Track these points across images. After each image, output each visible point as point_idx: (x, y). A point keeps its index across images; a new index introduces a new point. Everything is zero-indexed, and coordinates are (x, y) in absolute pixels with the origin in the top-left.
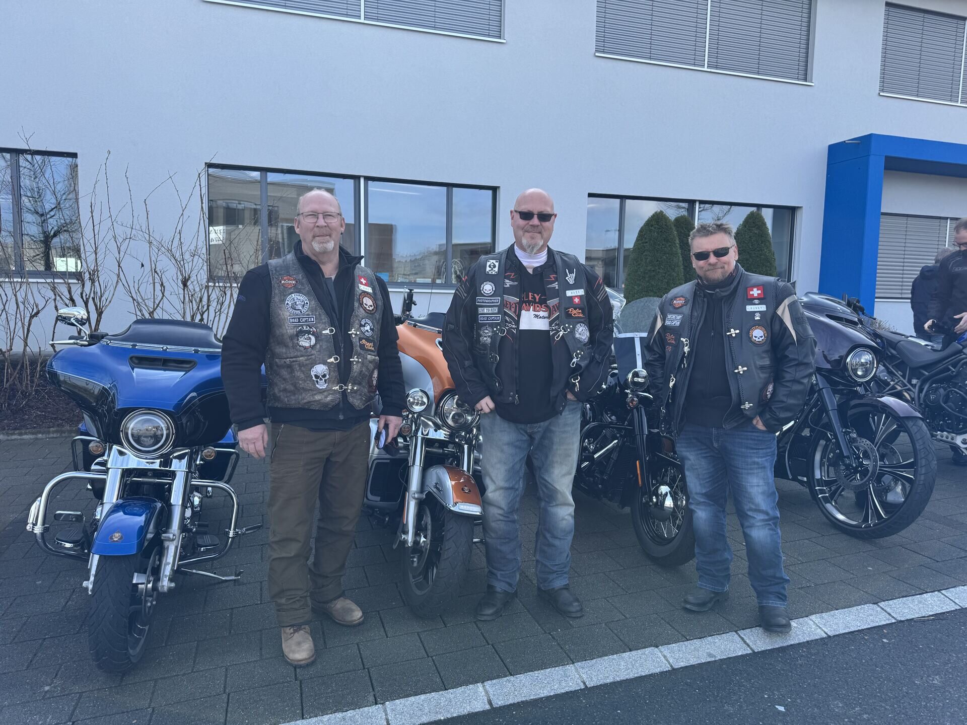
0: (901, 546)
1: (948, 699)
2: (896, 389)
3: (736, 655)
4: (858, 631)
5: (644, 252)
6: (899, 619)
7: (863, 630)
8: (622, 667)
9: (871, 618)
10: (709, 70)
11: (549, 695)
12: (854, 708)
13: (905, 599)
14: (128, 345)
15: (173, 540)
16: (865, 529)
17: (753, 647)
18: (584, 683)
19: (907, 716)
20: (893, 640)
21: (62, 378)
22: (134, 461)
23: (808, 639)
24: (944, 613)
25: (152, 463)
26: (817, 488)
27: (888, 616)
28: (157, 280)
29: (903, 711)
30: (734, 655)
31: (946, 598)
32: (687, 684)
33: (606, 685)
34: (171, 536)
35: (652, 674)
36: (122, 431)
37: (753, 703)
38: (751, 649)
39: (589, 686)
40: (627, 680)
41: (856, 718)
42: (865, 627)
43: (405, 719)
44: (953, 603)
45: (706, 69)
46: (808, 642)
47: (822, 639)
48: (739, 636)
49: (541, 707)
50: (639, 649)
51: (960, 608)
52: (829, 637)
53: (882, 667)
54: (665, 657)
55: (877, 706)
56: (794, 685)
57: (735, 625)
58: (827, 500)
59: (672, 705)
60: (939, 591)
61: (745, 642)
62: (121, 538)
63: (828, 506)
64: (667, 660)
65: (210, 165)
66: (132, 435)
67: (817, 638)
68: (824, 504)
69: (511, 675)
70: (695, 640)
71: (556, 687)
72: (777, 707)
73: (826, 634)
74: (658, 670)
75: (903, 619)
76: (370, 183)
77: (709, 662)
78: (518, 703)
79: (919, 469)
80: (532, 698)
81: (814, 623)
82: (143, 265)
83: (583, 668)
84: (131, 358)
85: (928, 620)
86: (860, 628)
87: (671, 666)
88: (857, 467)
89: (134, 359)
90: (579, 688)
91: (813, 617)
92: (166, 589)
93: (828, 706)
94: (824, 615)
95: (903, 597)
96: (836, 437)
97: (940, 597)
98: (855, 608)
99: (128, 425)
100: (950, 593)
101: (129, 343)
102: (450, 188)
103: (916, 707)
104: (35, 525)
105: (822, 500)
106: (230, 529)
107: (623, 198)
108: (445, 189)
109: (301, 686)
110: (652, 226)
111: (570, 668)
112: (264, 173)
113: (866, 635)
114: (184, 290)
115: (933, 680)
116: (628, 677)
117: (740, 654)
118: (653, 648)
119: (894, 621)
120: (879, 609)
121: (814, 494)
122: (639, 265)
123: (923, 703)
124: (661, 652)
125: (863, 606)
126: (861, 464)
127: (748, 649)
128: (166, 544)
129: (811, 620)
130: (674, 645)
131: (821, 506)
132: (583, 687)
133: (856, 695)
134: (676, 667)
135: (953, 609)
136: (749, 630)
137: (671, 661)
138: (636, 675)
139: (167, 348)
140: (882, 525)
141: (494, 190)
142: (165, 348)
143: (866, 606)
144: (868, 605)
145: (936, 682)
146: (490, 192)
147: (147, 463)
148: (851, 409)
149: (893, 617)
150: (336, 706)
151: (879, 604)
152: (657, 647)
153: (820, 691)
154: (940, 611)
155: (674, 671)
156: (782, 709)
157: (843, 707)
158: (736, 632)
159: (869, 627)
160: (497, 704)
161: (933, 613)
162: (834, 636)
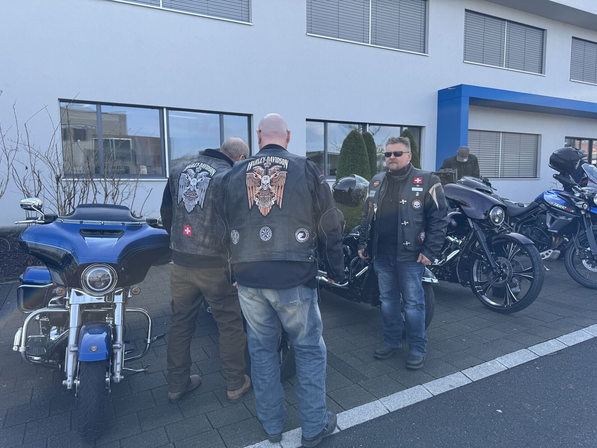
0: (525, 316)
1: (581, 396)
2: (503, 229)
3: (464, 384)
4: (522, 364)
5: (347, 154)
6: (540, 355)
7: (524, 363)
8: (406, 398)
9: (526, 356)
10: (372, 45)
11: (370, 419)
12: (536, 406)
13: (540, 344)
14: (78, 222)
15: (120, 348)
16: (506, 308)
17: (473, 380)
18: (388, 410)
19: (564, 407)
20: (541, 368)
21: (29, 246)
22: (88, 298)
23: (499, 371)
24: (561, 350)
25: (101, 299)
26: (476, 287)
27: (534, 354)
28: (36, 177)
29: (562, 405)
30: (463, 385)
31: (559, 342)
32: (444, 403)
33: (400, 410)
34: (119, 346)
35: (423, 400)
36: (82, 279)
37: (484, 410)
38: (471, 380)
39: (391, 411)
40: (411, 405)
41: (540, 412)
42: (525, 362)
43: (292, 444)
44: (564, 344)
45: (370, 45)
46: (499, 373)
47: (505, 370)
48: (463, 373)
49: (369, 427)
50: (412, 387)
51: (568, 346)
52: (509, 369)
53: (542, 383)
54: (427, 390)
55: (548, 403)
56: (501, 397)
57: (458, 368)
58: (482, 293)
59: (441, 416)
60: (555, 338)
61: (467, 377)
62: (97, 349)
63: (483, 296)
64: (429, 392)
65: (61, 100)
66: (89, 281)
67: (503, 370)
68: (481, 295)
69: (345, 410)
70: (441, 379)
71: (373, 414)
72: (497, 410)
73: (507, 367)
74: (426, 398)
75: (542, 355)
76: (170, 111)
77: (452, 390)
78: (355, 426)
79: (536, 272)
80: (362, 422)
81: (499, 362)
82: (27, 168)
83: (385, 401)
84: (80, 230)
85: (555, 355)
86: (523, 363)
87: (432, 395)
88: (500, 273)
89: (82, 231)
90: (386, 413)
91: (497, 359)
92: (119, 380)
93: (523, 407)
94: (502, 357)
95: (538, 343)
96: (487, 257)
97: (556, 342)
98: (517, 352)
99: (86, 275)
100: (561, 339)
101: (78, 221)
102: (222, 115)
103: (567, 402)
104: (19, 346)
105: (479, 293)
106: (147, 338)
107: (326, 122)
108: (218, 115)
109: (219, 432)
110: (351, 139)
111: (377, 402)
112: (99, 105)
113: (527, 366)
114: (57, 184)
115: (570, 387)
116: (411, 404)
117: (466, 384)
118: (419, 386)
119: (538, 357)
120: (529, 351)
121: (474, 291)
122: (345, 162)
123: (570, 399)
124: (424, 387)
125: (520, 350)
126: (502, 272)
127: (470, 380)
128: (115, 351)
129: (497, 361)
130: (430, 382)
131: (479, 297)
132: (388, 412)
133: (535, 399)
134: (435, 395)
135: (565, 347)
136: (467, 370)
137: (431, 392)
138: (415, 402)
139: (104, 223)
140: (516, 305)
141: (249, 116)
142: (102, 223)
143: (522, 350)
144: (522, 349)
145: (571, 387)
146: (246, 118)
147: (97, 299)
148: (494, 241)
149: (537, 355)
150: (247, 442)
151: (528, 348)
152: (421, 385)
153: (516, 399)
154: (559, 349)
155: (434, 397)
156: (500, 411)
157: (530, 406)
158: (460, 371)
159: (527, 361)
160: (343, 428)
161: (556, 351)
162: (511, 368)
